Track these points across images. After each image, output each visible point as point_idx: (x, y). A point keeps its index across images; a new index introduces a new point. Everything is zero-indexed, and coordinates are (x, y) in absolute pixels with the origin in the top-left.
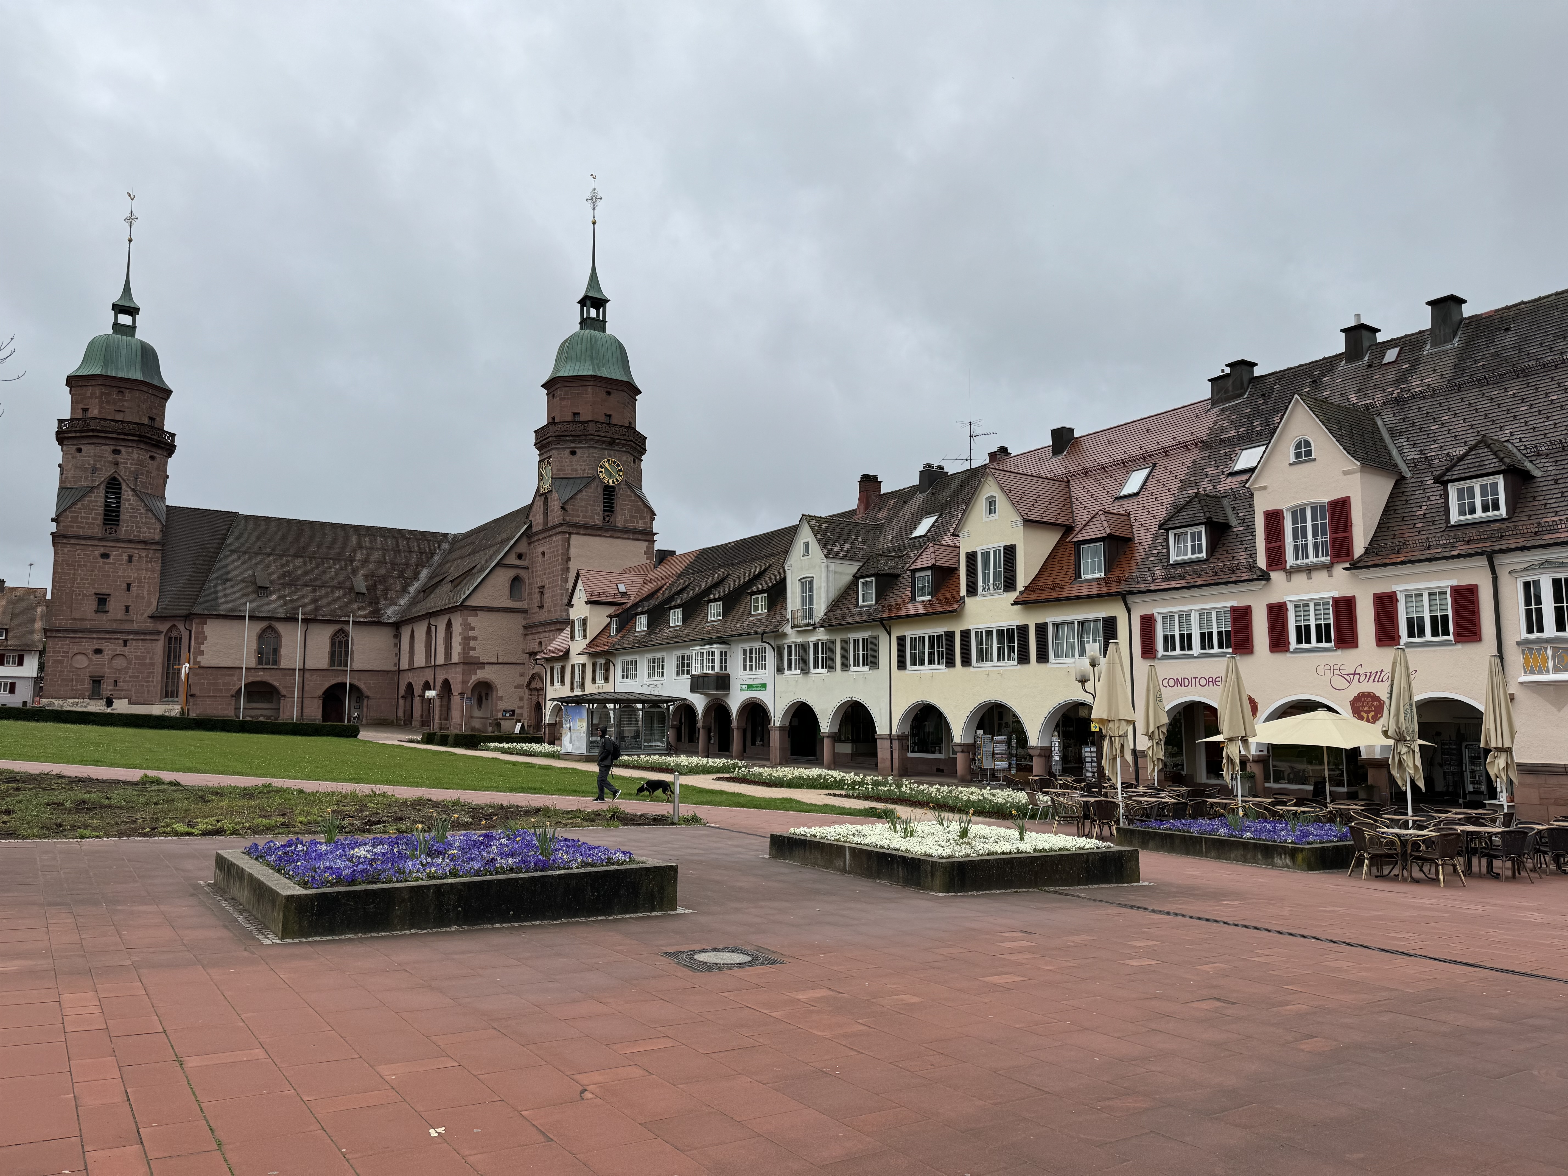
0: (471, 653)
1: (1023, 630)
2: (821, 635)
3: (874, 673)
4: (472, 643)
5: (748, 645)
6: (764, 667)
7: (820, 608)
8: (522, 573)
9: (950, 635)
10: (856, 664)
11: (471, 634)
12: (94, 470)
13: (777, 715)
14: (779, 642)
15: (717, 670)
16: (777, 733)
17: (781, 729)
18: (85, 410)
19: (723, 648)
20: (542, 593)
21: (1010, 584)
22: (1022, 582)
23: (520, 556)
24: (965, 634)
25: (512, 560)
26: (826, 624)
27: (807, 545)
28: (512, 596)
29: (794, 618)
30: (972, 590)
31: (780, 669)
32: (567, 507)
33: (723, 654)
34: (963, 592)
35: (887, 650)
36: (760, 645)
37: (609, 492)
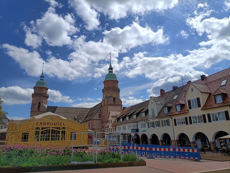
0: (93, 127)
1: (204, 116)
2: (157, 120)
3: (169, 127)
4: (93, 126)
5: (142, 123)
6: (145, 127)
7: (156, 115)
8: (101, 113)
9: (186, 118)
10: (165, 125)
11: (93, 124)
12: (37, 101)
13: (149, 137)
14: (148, 122)
15: (136, 128)
16: (149, 140)
17: (150, 139)
18: (36, 92)
19: (137, 124)
20: (104, 116)
21: (199, 106)
22: (202, 105)
23: (100, 110)
24: (190, 118)
25: (99, 111)
26: (157, 117)
27: (152, 103)
28: (99, 117)
29: (151, 117)
30: (190, 108)
31: (149, 127)
32: (108, 101)
33: (137, 125)
34: (188, 108)
35: (172, 122)
36: (144, 123)
37: (114, 99)
